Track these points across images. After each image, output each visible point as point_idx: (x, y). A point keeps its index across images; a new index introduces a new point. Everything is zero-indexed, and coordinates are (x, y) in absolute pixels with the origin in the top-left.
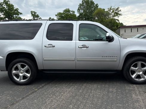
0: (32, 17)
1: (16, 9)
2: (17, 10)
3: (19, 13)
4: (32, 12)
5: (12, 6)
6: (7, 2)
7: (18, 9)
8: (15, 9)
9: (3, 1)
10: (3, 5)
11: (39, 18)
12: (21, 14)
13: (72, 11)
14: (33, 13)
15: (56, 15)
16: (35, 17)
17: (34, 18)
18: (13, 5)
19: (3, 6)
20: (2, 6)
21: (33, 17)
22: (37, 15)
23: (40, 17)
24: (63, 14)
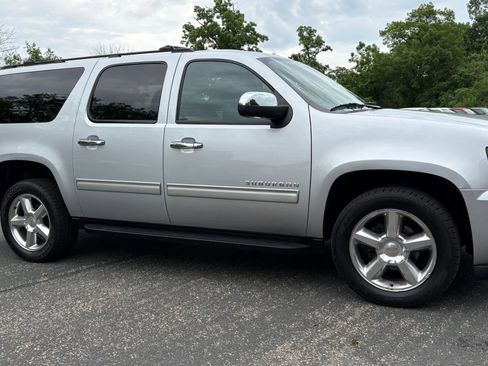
0: (302, 47)
1: (248, 26)
2: (251, 27)
3: (258, 35)
4: (301, 30)
5: (240, 16)
6: (226, 5)
7: (253, 24)
8: (245, 25)
9: (214, 5)
10: (212, 16)
11: (323, 47)
12: (264, 38)
13: (442, 13)
14: (305, 34)
15: (383, 34)
16: (312, 46)
17: (308, 49)
18: (241, 12)
19: (215, 19)
20: (211, 21)
21: (306, 46)
22: (318, 37)
23: (326, 44)
24: (408, 25)
